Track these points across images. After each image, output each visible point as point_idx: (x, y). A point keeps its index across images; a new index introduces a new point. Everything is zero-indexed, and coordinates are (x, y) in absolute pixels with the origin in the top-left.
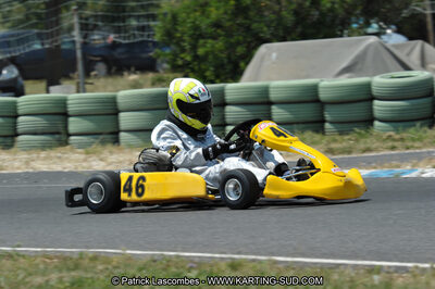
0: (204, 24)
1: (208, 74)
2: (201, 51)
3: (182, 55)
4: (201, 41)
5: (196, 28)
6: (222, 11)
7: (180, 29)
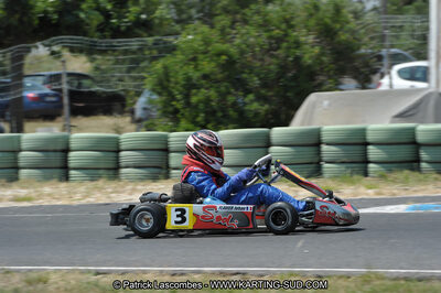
0: (195, 75)
1: (199, 119)
2: (194, 100)
3: (174, 103)
4: (194, 91)
5: (189, 79)
6: (213, 64)
7: (172, 79)
